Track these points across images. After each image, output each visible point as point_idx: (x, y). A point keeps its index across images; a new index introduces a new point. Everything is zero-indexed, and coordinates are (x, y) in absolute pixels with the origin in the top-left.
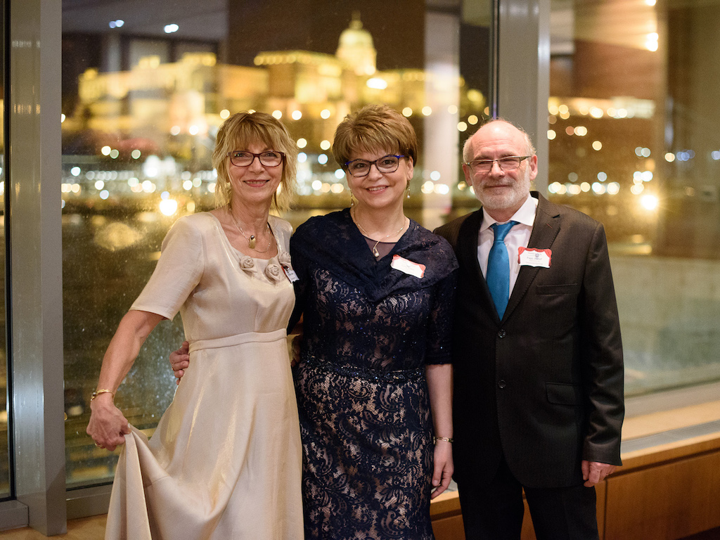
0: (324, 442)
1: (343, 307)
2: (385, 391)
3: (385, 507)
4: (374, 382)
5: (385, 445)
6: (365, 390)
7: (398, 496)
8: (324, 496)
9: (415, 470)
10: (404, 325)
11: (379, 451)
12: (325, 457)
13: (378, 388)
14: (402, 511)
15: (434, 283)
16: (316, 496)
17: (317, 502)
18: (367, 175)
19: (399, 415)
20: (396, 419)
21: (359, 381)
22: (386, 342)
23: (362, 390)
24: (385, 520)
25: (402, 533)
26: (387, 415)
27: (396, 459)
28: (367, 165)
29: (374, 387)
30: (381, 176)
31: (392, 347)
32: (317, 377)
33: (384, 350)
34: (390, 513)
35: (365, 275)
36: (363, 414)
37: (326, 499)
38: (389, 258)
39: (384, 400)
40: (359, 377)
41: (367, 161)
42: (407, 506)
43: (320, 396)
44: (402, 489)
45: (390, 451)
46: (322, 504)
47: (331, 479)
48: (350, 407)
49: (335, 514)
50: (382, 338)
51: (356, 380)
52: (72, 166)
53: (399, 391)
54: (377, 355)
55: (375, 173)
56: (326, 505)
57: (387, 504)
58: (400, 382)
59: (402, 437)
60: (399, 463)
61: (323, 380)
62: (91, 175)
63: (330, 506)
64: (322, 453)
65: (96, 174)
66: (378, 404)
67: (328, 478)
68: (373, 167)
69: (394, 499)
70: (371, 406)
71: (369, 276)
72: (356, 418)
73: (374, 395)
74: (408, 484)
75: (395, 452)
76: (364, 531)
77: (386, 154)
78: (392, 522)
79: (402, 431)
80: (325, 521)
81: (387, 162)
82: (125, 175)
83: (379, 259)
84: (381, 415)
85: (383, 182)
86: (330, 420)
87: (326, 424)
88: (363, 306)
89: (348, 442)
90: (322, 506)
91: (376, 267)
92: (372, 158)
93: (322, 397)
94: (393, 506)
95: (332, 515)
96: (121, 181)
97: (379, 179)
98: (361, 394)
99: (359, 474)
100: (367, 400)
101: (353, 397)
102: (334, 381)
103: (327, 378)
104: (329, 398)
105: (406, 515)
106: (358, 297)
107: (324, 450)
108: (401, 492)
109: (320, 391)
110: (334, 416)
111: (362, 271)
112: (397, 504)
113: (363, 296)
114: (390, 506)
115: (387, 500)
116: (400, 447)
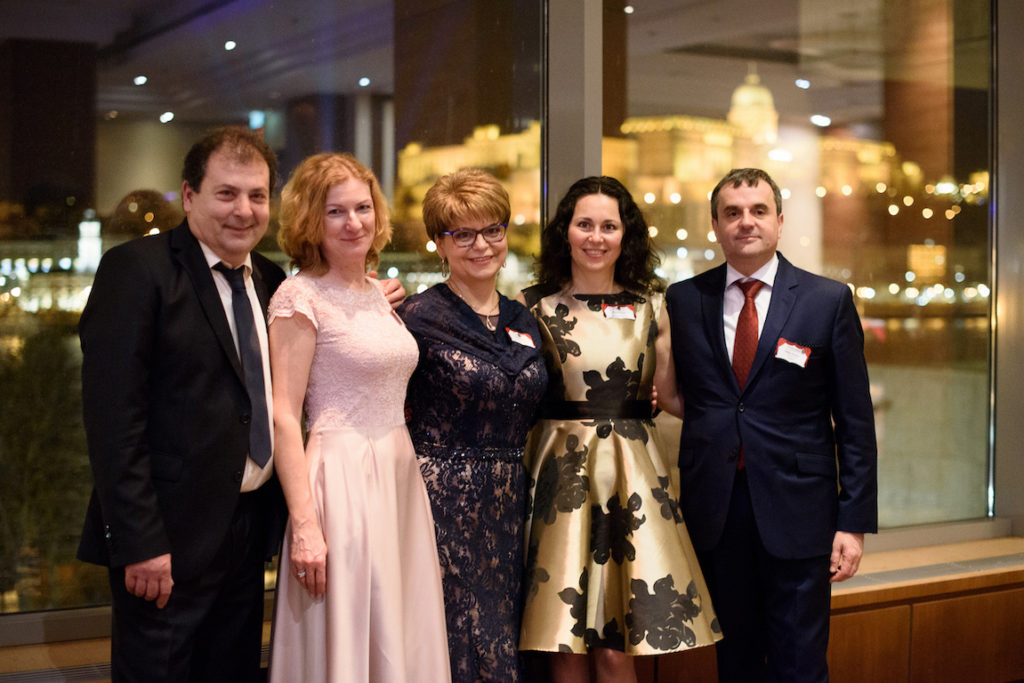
0: (465, 538)
8: (470, 596)
12: (468, 554)
16: (461, 600)
17: (463, 606)
18: (472, 245)
21: (499, 464)
23: (501, 472)
28: (474, 233)
30: (487, 245)
32: (455, 467)
37: (473, 599)
40: (499, 459)
41: (473, 230)
43: (461, 487)
46: (469, 607)
47: (475, 578)
49: (483, 614)
55: (481, 242)
56: (473, 606)
61: (464, 469)
63: (477, 606)
64: (465, 550)
67: (472, 578)
68: (480, 237)
77: (492, 222)
80: (475, 624)
81: (491, 231)
85: (489, 252)
86: (472, 510)
87: (469, 517)
90: (467, 608)
92: (479, 226)
93: (464, 488)
95: (481, 617)
97: (486, 249)
98: (500, 477)
101: (494, 482)
102: (476, 467)
103: (468, 467)
104: (473, 487)
107: (466, 547)
109: (461, 481)
110: (478, 505)
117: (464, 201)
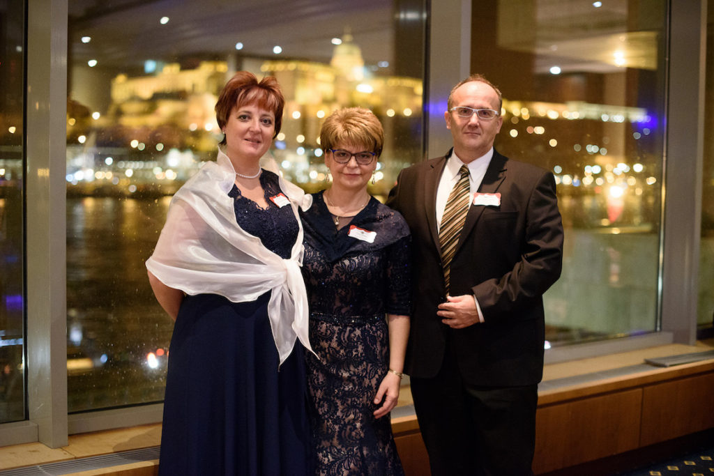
1: (308, 267)
2: (345, 332)
3: (345, 422)
4: (337, 325)
5: (346, 375)
6: (329, 332)
7: (355, 414)
9: (369, 394)
10: (355, 281)
11: (341, 379)
13: (339, 329)
14: (358, 425)
15: (382, 247)
19: (357, 351)
20: (354, 353)
21: (324, 325)
22: (343, 293)
23: (326, 331)
24: (345, 433)
25: (358, 442)
26: (347, 350)
27: (354, 385)
29: (336, 329)
31: (349, 296)
33: (342, 300)
34: (349, 427)
35: (326, 241)
36: (329, 350)
38: (347, 229)
39: (344, 339)
40: (325, 321)
42: (361, 422)
44: (358, 408)
45: (349, 379)
48: (319, 344)
50: (340, 291)
51: (322, 323)
52: (106, 156)
53: (358, 332)
54: (338, 304)
57: (347, 420)
58: (359, 325)
59: (360, 368)
60: (357, 387)
62: (122, 165)
65: (126, 164)
66: (340, 342)
68: (353, 158)
69: (352, 416)
70: (334, 344)
71: (329, 242)
72: (323, 352)
73: (336, 335)
74: (363, 404)
75: (354, 380)
76: (328, 441)
78: (350, 434)
79: (361, 363)
81: (364, 156)
82: (150, 165)
83: (339, 228)
84: (342, 351)
88: (323, 266)
89: (317, 371)
91: (336, 235)
94: (351, 422)
96: (146, 170)
98: (326, 334)
99: (325, 397)
100: (330, 339)
101: (320, 337)
105: (361, 428)
106: (319, 259)
108: (357, 411)
111: (324, 239)
112: (355, 420)
113: (324, 258)
114: (349, 421)
115: (347, 416)
116: (358, 376)
117: (347, 129)
